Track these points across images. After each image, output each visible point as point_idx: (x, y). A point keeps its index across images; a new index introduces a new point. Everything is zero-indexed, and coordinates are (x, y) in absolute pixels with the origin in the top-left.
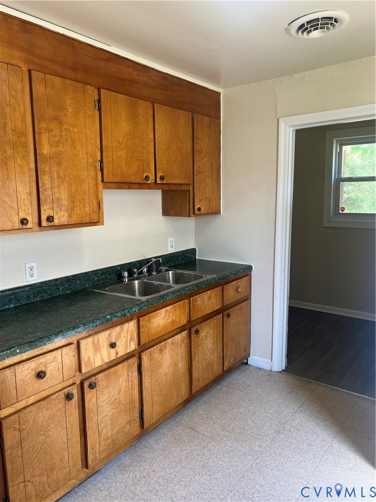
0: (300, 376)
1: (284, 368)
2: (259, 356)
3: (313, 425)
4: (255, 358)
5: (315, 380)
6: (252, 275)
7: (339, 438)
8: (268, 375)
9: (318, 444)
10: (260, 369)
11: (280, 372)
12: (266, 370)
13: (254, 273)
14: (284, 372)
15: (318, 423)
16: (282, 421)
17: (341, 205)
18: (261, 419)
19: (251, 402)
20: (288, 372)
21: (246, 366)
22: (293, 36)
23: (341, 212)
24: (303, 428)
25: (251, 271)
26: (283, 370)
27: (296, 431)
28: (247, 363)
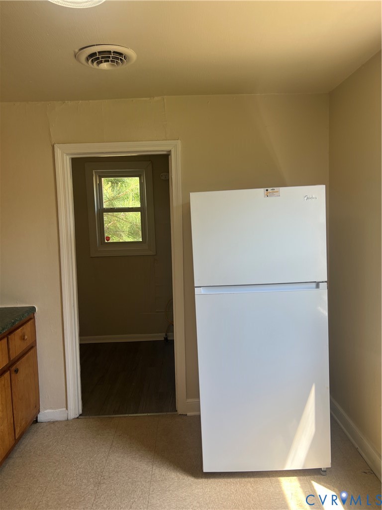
0: (99, 415)
1: (81, 412)
2: (51, 408)
3: (130, 461)
4: (46, 411)
5: (115, 414)
6: (35, 317)
7: (157, 462)
8: (66, 426)
9: (141, 478)
10: (54, 422)
11: (78, 418)
12: (61, 421)
13: (37, 315)
14: (82, 417)
15: (134, 456)
16: (99, 470)
17: (106, 235)
18: (75, 478)
19: (57, 464)
20: (86, 415)
21: (35, 425)
22: (82, 64)
23: (106, 241)
24: (121, 468)
25: (34, 314)
26: (80, 415)
27: (116, 474)
28: (36, 421)
